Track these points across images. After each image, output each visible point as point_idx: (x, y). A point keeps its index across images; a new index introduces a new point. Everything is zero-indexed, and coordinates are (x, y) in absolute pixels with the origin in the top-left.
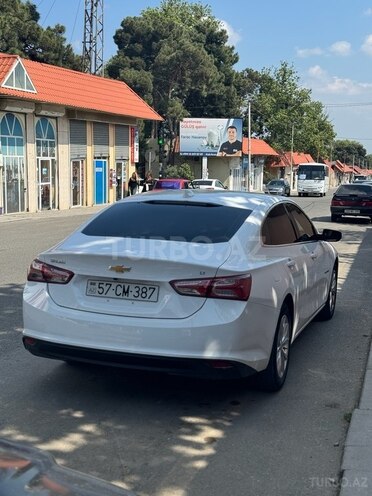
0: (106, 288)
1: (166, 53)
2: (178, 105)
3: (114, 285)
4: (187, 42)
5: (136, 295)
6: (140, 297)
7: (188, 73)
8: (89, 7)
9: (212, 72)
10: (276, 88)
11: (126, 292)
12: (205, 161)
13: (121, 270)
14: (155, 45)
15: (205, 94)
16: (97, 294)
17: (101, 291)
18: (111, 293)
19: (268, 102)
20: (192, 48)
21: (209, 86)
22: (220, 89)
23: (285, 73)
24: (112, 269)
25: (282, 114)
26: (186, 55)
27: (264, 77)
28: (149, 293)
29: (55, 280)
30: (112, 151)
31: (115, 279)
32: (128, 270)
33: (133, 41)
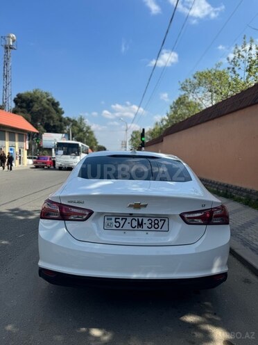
0: (122, 223)
1: (36, 107)
2: (42, 128)
3: (129, 220)
4: (45, 104)
5: (150, 226)
6: (153, 229)
7: (45, 116)
8: (5, 85)
9: (55, 116)
10: (79, 124)
11: (140, 225)
12: (53, 150)
13: (138, 206)
14: (31, 104)
15: (52, 125)
16: (114, 228)
17: (117, 225)
18: (127, 226)
19: (76, 129)
20: (47, 106)
21: (53, 121)
22: (58, 123)
23: (81, 119)
24: (130, 206)
25: (81, 134)
26: (45, 109)
27: (74, 120)
28: (160, 224)
29: (72, 218)
30: (17, 144)
31: (131, 214)
32: (145, 206)
33: (22, 102)
